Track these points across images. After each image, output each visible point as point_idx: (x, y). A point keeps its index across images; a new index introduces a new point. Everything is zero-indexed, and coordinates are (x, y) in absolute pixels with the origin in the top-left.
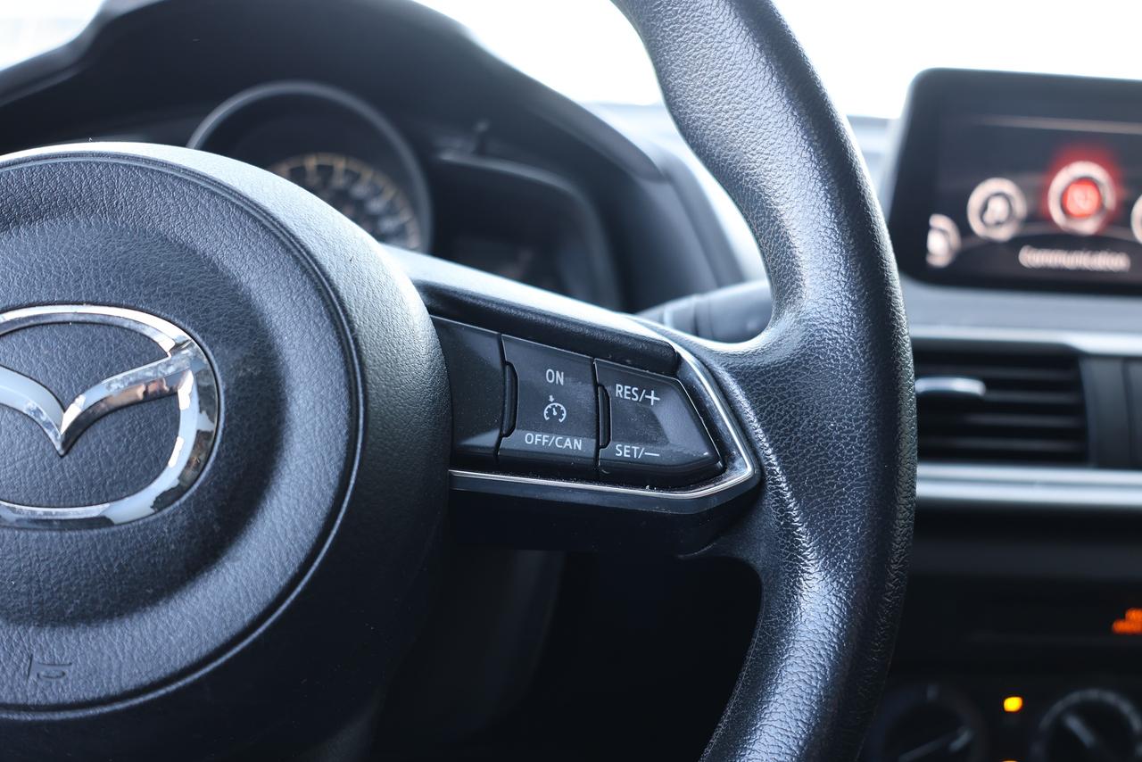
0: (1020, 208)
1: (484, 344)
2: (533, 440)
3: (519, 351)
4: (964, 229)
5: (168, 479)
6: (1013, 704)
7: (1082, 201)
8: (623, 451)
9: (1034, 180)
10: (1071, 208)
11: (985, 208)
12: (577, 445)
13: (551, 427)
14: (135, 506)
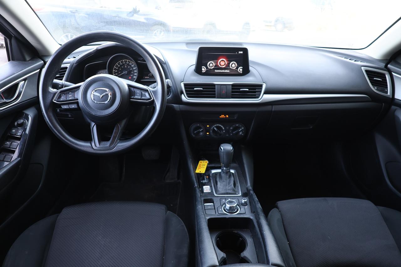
0: (214, 65)
1: (132, 89)
2: (136, 97)
3: (135, 90)
4: (207, 68)
5: (108, 100)
6: (208, 126)
7: (222, 63)
8: (143, 98)
9: (216, 61)
10: (221, 64)
11: (209, 65)
12: (139, 97)
13: (138, 96)
14: (106, 102)
